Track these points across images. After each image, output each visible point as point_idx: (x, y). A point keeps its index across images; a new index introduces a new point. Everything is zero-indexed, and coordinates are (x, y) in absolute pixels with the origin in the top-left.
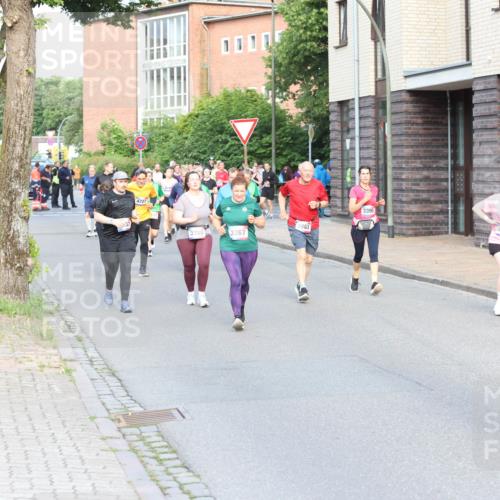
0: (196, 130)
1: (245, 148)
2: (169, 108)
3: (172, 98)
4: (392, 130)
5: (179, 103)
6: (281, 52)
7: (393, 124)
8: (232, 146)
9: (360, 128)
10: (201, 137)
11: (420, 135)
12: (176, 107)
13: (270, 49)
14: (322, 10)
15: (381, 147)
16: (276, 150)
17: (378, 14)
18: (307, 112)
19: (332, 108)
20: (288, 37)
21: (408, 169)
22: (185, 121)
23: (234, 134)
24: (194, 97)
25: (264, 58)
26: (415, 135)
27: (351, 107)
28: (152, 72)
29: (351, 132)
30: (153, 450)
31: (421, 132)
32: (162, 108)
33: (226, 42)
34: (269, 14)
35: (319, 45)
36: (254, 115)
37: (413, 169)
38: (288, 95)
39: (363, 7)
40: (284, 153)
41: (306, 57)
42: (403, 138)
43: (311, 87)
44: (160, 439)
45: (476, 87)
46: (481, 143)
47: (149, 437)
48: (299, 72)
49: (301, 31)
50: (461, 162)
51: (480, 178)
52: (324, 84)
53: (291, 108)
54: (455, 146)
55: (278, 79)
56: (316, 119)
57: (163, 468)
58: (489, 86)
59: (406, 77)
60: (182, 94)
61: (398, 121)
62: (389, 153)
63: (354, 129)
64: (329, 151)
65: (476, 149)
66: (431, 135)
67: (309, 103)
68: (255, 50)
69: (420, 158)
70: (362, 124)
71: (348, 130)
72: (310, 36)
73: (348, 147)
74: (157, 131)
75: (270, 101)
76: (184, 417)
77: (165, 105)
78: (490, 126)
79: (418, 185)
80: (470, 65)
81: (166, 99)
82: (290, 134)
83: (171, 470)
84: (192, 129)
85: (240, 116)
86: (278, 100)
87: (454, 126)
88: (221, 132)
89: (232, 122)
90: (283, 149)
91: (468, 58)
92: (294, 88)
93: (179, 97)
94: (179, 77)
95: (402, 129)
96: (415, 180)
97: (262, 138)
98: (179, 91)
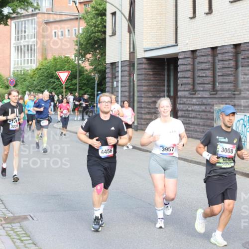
0: (40, 76)
1: (64, 86)
2: (26, 65)
3: (28, 60)
4: (137, 77)
5: (31, 63)
6: (82, 38)
7: (138, 75)
8: (57, 84)
9: (121, 76)
10: (42, 80)
11: (152, 80)
12: (29, 64)
13: (77, 36)
14: (103, 17)
15: (132, 86)
16: (79, 87)
17: (131, 19)
18: (95, 68)
19: (107, 66)
20: (86, 30)
21: (145, 97)
22: (34, 72)
23: (58, 79)
24: (39, 60)
25: (73, 41)
26: (149, 80)
27: (117, 65)
28: (18, 47)
29: (117, 78)
30: (18, 235)
31: (152, 78)
32: (23, 65)
33: (55, 32)
34: (77, 19)
35: (102, 35)
36: (68, 69)
37: (147, 97)
38: (85, 60)
39: (124, 16)
40: (83, 88)
41: (95, 41)
42: (143, 81)
43: (97, 55)
44: (22, 230)
45: (180, 57)
46: (182, 84)
47: (16, 229)
48: (92, 48)
49: (93, 28)
50: (172, 94)
51: (181, 102)
52: (103, 54)
53: (87, 66)
54: (169, 86)
55: (81, 51)
56: (99, 72)
57: (23, 244)
58: (187, 56)
59: (145, 51)
60: (33, 58)
61: (140, 73)
62: (136, 89)
63: (118, 76)
64: (106, 88)
65: (180, 88)
66: (156, 80)
67: (96, 64)
68: (70, 37)
69: (151, 91)
70: (123, 74)
71: (115, 78)
72: (97, 30)
73: (115, 86)
74: (20, 76)
75: (76, 62)
76: (33, 219)
77: (24, 64)
78: (186, 76)
79: (150, 105)
80: (177, 45)
81: (24, 60)
82: (86, 79)
83: (27, 245)
84: (37, 76)
85: (62, 69)
86: (80, 62)
87: (169, 76)
88: (52, 78)
89: (57, 73)
90: (82, 86)
91: (176, 42)
92: (88, 56)
93: (31, 60)
94: (31, 50)
95: (143, 77)
96: (149, 102)
97: (72, 81)
98: (31, 57)
